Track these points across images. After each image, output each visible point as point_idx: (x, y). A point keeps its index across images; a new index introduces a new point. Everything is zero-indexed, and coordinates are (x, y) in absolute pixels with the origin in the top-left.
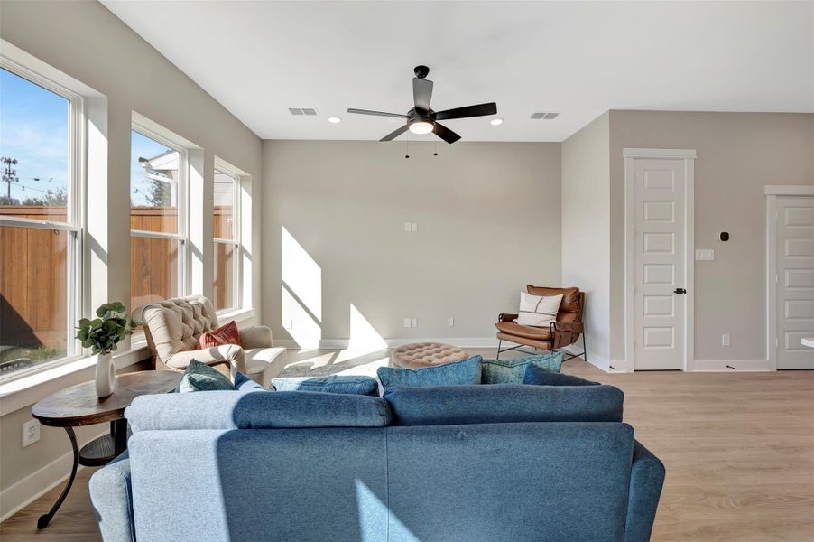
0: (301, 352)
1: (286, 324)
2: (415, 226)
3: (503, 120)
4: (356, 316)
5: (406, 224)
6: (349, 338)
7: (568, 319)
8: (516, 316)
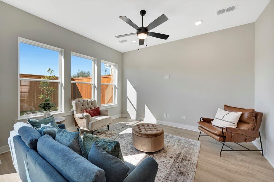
0: (131, 119)
1: (128, 110)
2: (168, 76)
3: (202, 21)
4: (146, 108)
5: (165, 76)
6: (144, 117)
7: (244, 127)
8: (212, 120)
